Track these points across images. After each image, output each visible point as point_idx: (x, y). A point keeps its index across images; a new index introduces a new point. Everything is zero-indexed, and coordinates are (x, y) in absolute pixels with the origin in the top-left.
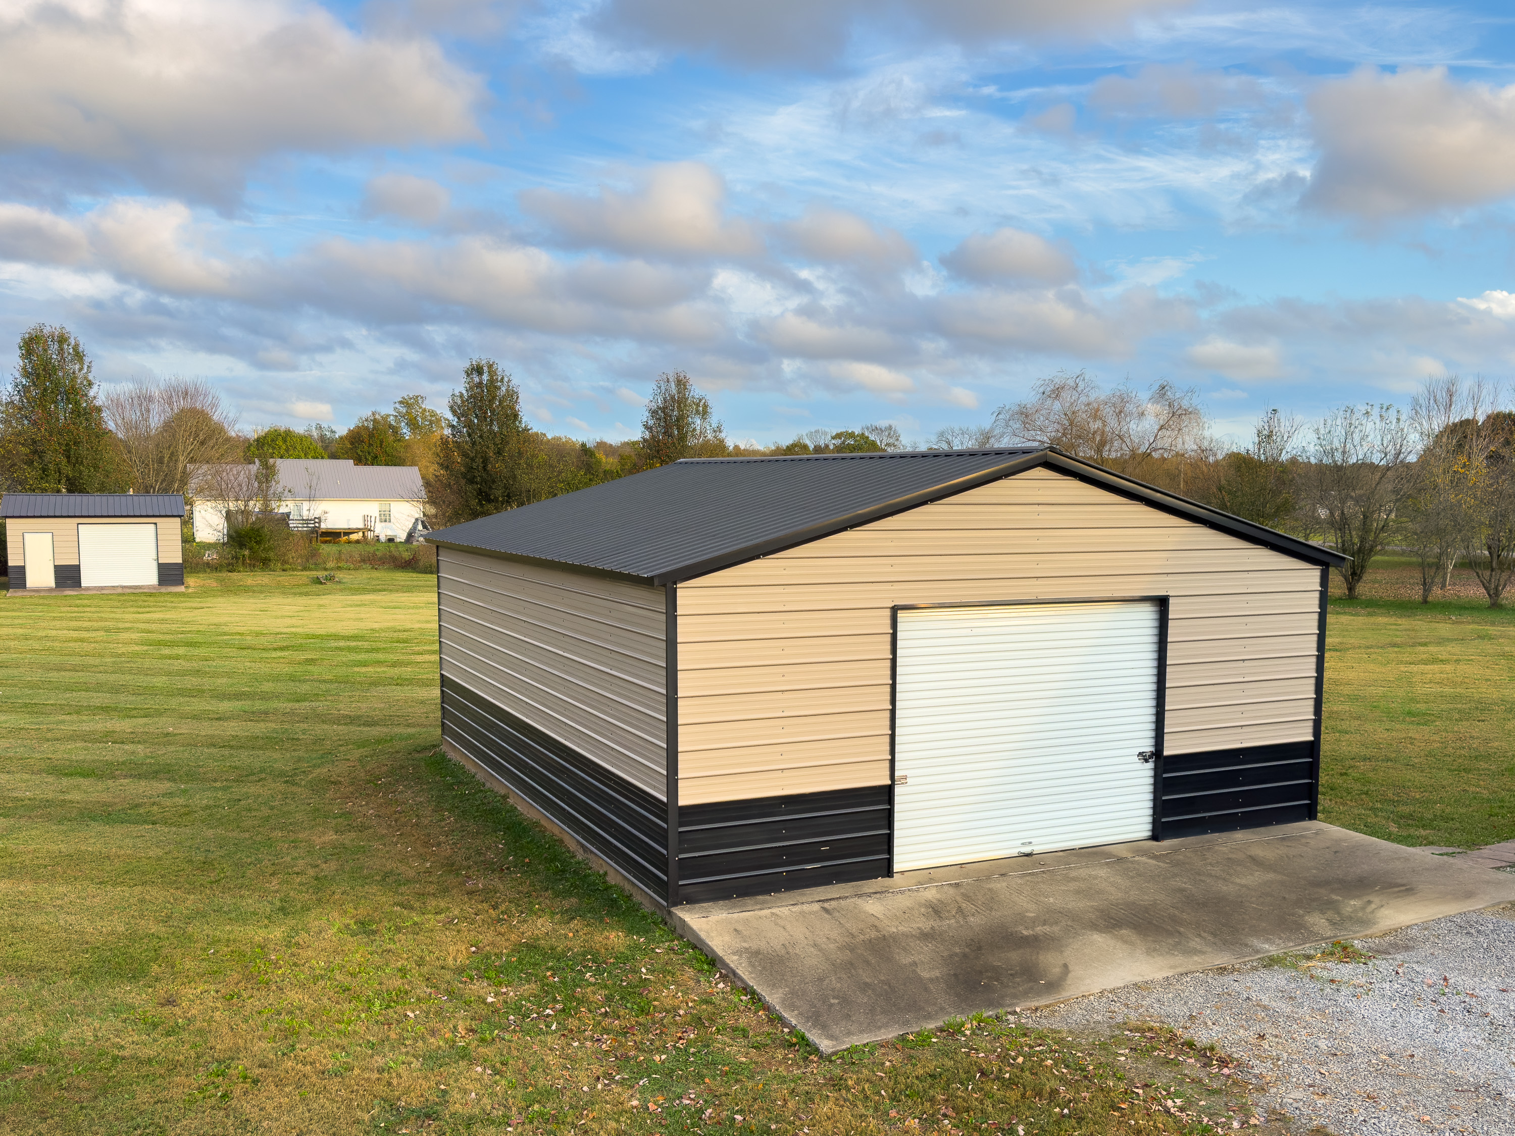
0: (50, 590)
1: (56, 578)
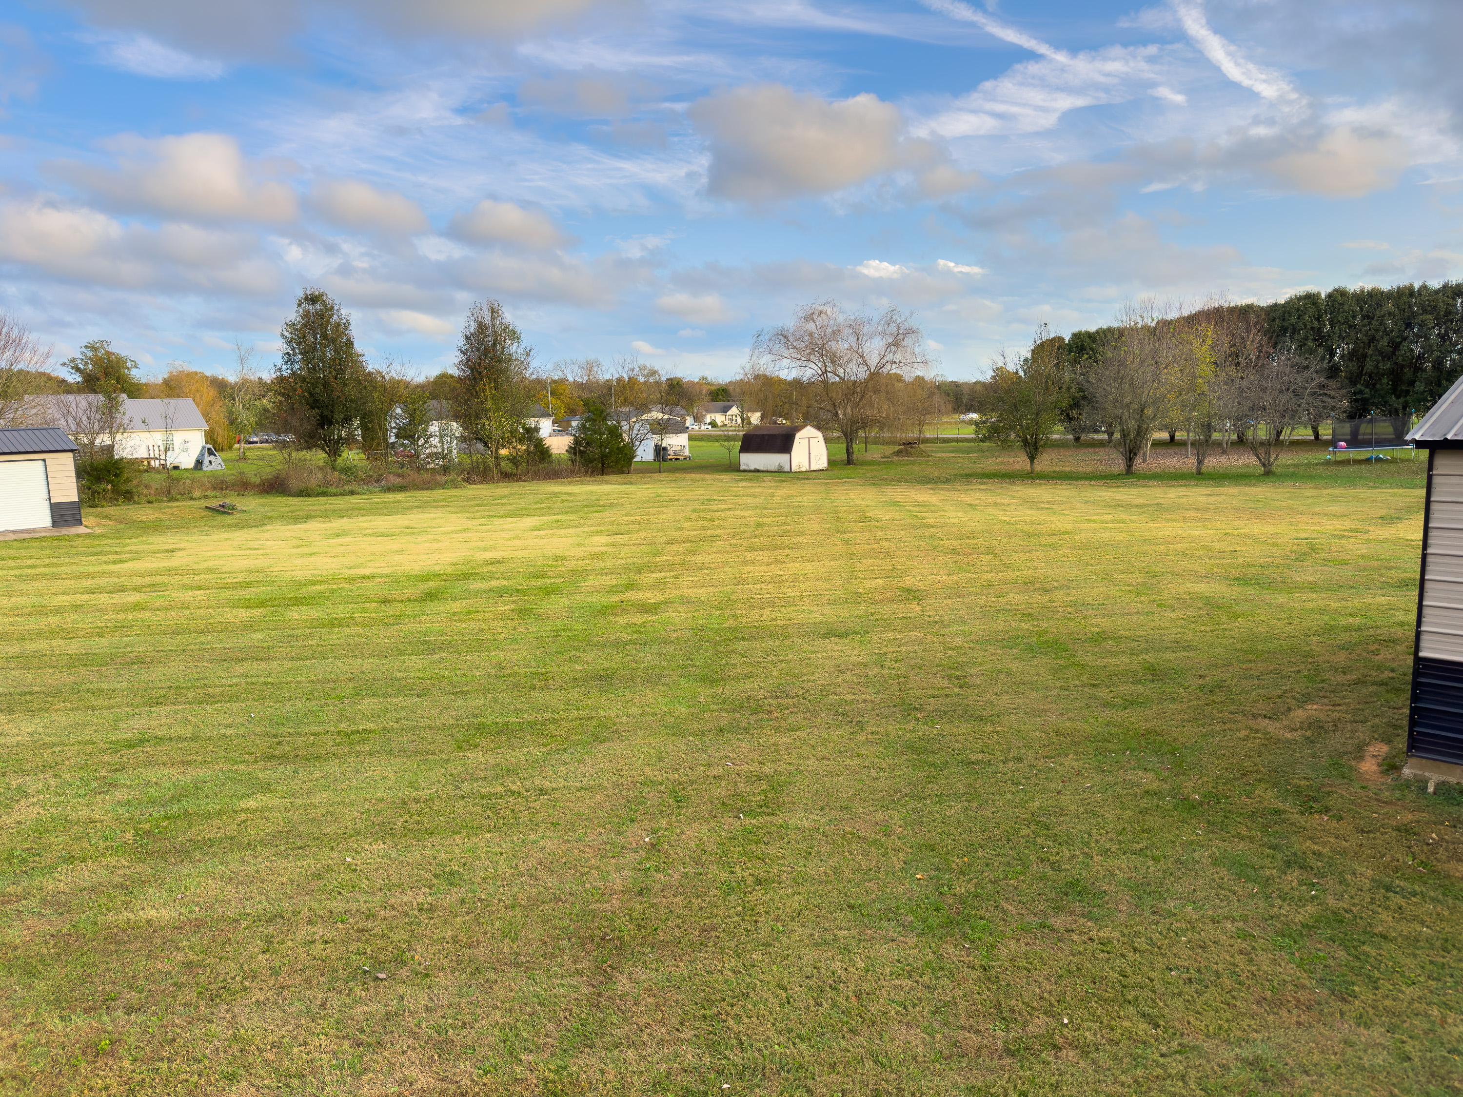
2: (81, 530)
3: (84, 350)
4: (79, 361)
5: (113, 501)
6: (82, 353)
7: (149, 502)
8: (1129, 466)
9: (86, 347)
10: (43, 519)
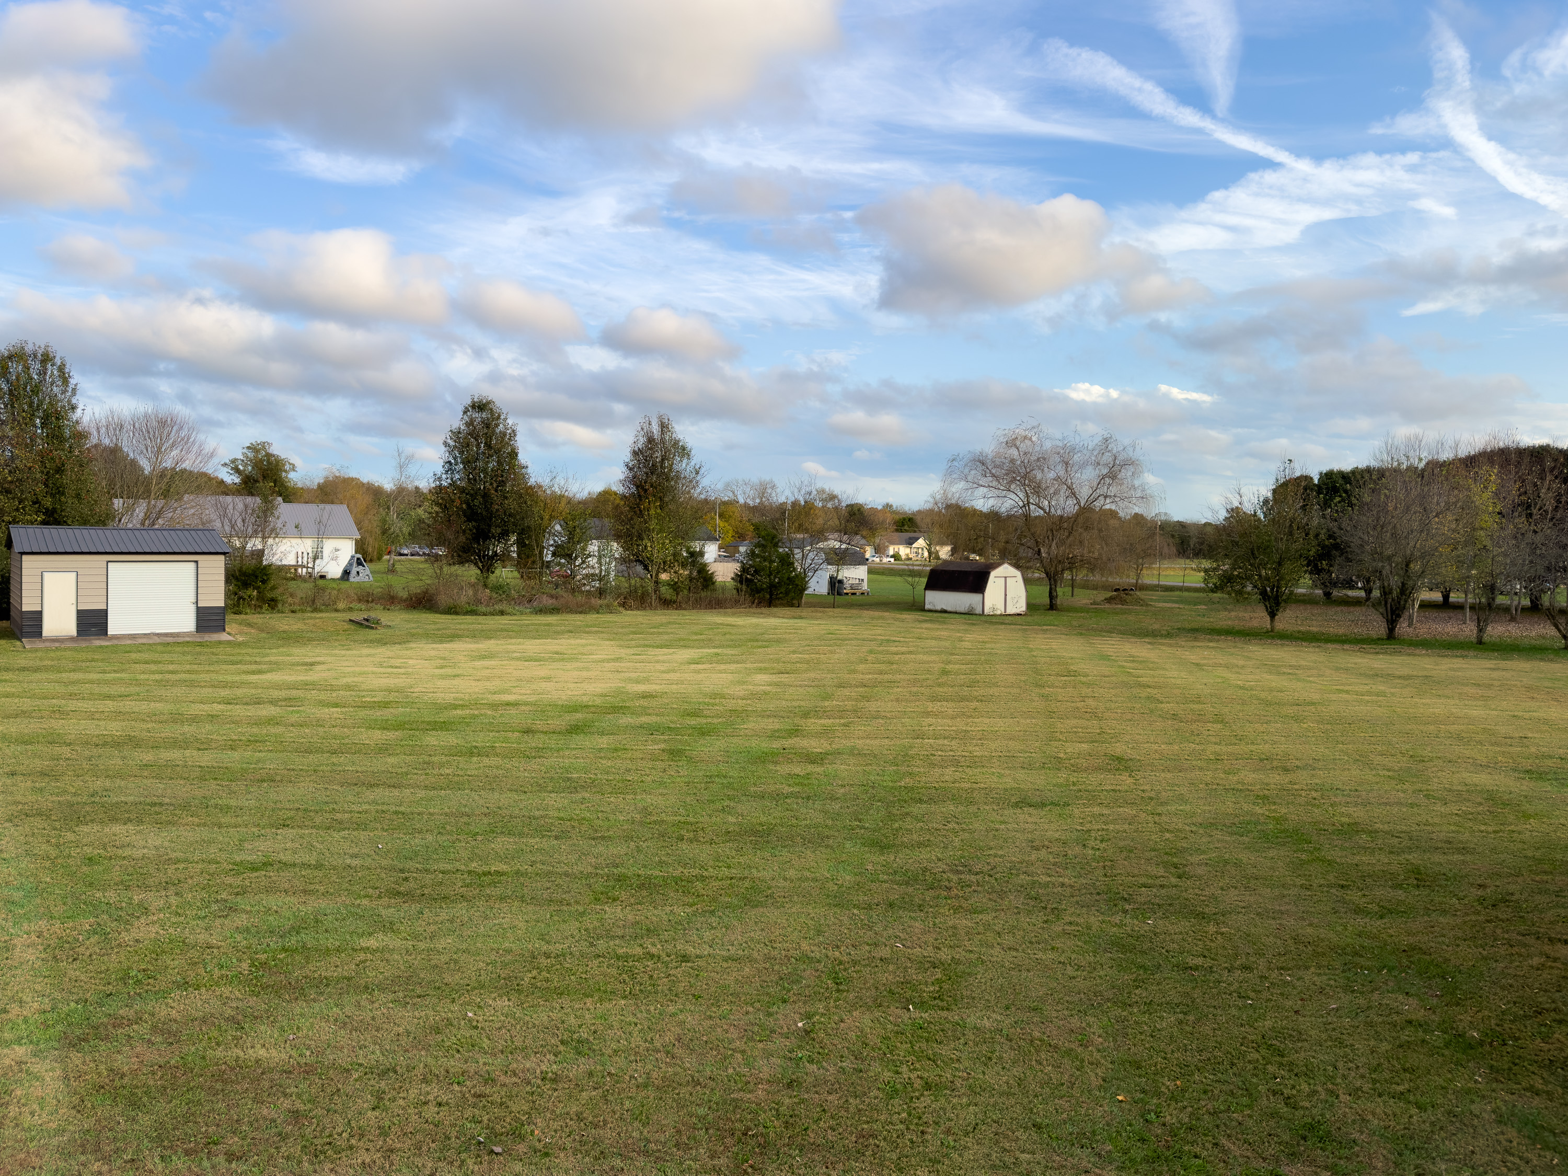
0: (71, 639)
1: (79, 625)
2: (224, 637)
3: (245, 451)
4: (240, 462)
5: (258, 608)
6: (243, 454)
7: (293, 612)
8: (1391, 630)
9: (248, 448)
10: (186, 623)
